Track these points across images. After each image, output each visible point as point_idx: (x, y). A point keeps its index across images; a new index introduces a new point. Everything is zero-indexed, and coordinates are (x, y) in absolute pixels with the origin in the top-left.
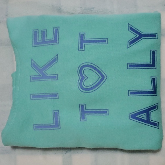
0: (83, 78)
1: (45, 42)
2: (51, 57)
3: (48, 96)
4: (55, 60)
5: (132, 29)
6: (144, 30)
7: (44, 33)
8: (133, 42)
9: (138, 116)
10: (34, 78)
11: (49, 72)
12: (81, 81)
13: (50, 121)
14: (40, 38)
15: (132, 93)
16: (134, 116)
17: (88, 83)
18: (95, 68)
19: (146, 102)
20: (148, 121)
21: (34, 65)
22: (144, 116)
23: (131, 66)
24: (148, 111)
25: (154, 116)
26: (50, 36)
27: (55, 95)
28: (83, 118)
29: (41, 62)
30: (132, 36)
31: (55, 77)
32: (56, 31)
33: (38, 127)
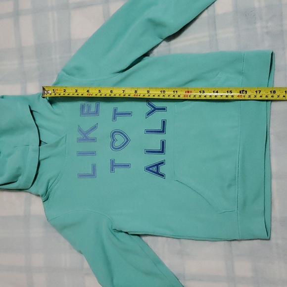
33: (81, 176)
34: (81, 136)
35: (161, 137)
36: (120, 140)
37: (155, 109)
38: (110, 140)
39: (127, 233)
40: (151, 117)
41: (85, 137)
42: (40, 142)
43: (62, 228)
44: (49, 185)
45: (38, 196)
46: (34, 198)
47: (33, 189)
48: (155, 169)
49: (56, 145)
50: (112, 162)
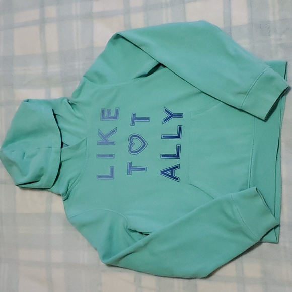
0: (132, 144)
1: (109, 118)
2: (112, 128)
3: (107, 156)
4: (114, 131)
5: (166, 111)
6: (174, 112)
7: (109, 112)
8: (166, 120)
9: (166, 172)
10: (99, 143)
11: (110, 139)
12: (130, 146)
13: (108, 173)
14: (106, 115)
15: (162, 156)
16: (163, 172)
17: (135, 148)
18: (140, 138)
19: (173, 162)
20: (172, 176)
21: (100, 134)
22: (169, 172)
23: (164, 137)
24: (172, 169)
25: (177, 173)
26: (113, 114)
27: (112, 156)
28: (130, 172)
29: (105, 132)
30: (166, 115)
31: (113, 143)
32: (117, 111)
33: (100, 177)
34: (100, 140)
35: (176, 142)
36: (137, 144)
37: (172, 115)
38: (128, 144)
39: (141, 233)
40: (167, 123)
41: (105, 140)
42: (62, 144)
43: (81, 226)
45: (59, 195)
46: (55, 197)
47: (54, 189)
48: (170, 173)
49: (77, 147)
50: (130, 164)
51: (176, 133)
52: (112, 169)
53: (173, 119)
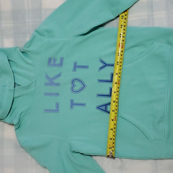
33: (47, 111)
34: (47, 81)
36: (78, 85)
37: (106, 65)
38: (70, 85)
39: (82, 154)
40: (102, 70)
41: (51, 82)
44: (21, 117)
46: (6, 126)
48: (104, 108)
50: (72, 101)
51: (109, 78)
52: (57, 105)
53: (107, 68)
